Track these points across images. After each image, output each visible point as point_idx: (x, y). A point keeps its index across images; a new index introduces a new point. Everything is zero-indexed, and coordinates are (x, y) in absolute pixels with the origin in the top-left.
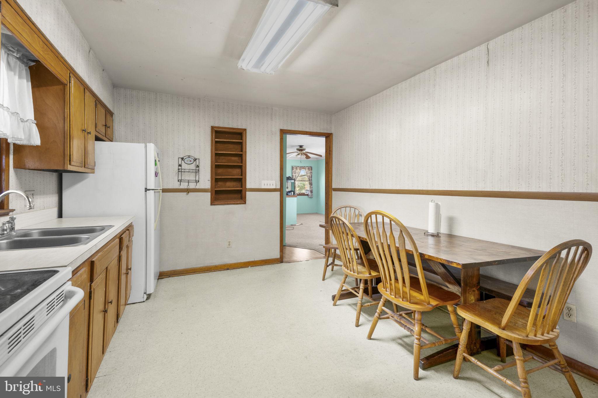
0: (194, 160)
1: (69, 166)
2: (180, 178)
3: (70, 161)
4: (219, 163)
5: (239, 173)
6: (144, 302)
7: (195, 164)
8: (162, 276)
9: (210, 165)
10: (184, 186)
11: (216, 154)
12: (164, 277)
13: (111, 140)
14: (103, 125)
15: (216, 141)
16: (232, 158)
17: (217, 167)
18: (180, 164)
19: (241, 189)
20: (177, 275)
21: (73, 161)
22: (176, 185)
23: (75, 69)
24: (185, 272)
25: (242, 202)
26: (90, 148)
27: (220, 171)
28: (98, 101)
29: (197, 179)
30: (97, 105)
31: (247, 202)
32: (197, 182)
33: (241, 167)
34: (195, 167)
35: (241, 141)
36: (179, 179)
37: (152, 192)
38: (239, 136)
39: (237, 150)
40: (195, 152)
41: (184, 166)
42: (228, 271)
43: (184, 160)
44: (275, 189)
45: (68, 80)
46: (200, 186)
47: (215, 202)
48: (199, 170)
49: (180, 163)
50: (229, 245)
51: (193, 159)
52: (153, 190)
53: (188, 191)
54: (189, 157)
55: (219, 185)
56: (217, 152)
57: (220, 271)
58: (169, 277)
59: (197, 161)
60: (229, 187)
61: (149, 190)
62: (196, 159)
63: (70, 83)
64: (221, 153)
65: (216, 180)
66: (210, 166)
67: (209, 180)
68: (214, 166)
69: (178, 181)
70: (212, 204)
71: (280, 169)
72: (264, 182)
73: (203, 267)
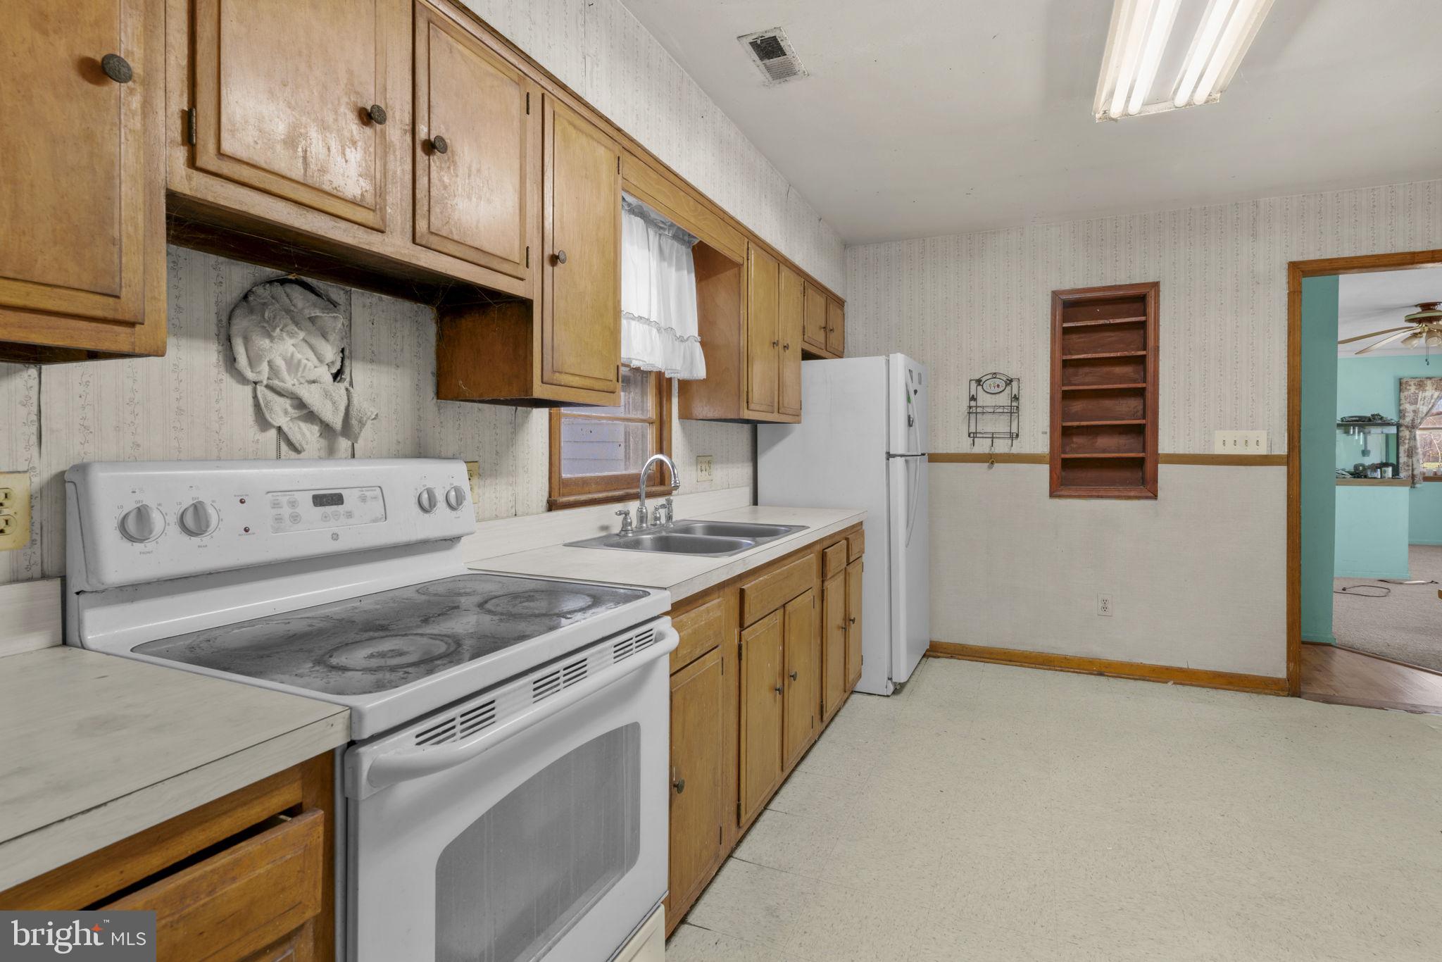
0: (1006, 382)
1: (746, 410)
2: (973, 429)
3: (747, 402)
4: (1075, 385)
5: (1137, 412)
6: (888, 696)
7: (1010, 392)
8: (934, 651)
9: (1049, 392)
10: (982, 447)
11: (1066, 364)
12: (942, 655)
13: (839, 355)
14: (821, 328)
15: (1064, 328)
16: (1113, 368)
17: (1068, 396)
18: (973, 395)
19: (1141, 455)
20: (968, 658)
21: (753, 402)
22: (964, 446)
23: (757, 232)
24: (988, 656)
25: (1144, 494)
26: (788, 375)
27: (1077, 406)
28: (809, 283)
29: (1014, 430)
30: (806, 290)
31: (1160, 494)
32: (1014, 436)
33: (1140, 393)
34: (1010, 401)
35: (1143, 318)
36: (970, 431)
37: (900, 461)
38: (1137, 306)
39: (1132, 346)
40: (1009, 362)
41: (984, 399)
42: (1102, 679)
43: (982, 386)
44: (1266, 457)
45: (746, 258)
46: (1021, 447)
47: (1062, 490)
48: (1018, 407)
49: (973, 392)
50: (1105, 609)
51: (1005, 379)
52: (902, 456)
53: (991, 459)
54: (994, 375)
55: (1074, 446)
56: (1069, 357)
57: (1077, 672)
58: (952, 657)
59: (1015, 384)
60: (1104, 451)
61: (894, 456)
62: (1011, 381)
63: (748, 259)
64: (1080, 359)
65: (1064, 432)
66: (1048, 397)
67: (1046, 433)
68: (1059, 396)
69: (969, 436)
70: (1053, 494)
71: (1289, 393)
72: (1219, 436)
73: (1031, 653)
